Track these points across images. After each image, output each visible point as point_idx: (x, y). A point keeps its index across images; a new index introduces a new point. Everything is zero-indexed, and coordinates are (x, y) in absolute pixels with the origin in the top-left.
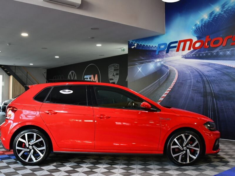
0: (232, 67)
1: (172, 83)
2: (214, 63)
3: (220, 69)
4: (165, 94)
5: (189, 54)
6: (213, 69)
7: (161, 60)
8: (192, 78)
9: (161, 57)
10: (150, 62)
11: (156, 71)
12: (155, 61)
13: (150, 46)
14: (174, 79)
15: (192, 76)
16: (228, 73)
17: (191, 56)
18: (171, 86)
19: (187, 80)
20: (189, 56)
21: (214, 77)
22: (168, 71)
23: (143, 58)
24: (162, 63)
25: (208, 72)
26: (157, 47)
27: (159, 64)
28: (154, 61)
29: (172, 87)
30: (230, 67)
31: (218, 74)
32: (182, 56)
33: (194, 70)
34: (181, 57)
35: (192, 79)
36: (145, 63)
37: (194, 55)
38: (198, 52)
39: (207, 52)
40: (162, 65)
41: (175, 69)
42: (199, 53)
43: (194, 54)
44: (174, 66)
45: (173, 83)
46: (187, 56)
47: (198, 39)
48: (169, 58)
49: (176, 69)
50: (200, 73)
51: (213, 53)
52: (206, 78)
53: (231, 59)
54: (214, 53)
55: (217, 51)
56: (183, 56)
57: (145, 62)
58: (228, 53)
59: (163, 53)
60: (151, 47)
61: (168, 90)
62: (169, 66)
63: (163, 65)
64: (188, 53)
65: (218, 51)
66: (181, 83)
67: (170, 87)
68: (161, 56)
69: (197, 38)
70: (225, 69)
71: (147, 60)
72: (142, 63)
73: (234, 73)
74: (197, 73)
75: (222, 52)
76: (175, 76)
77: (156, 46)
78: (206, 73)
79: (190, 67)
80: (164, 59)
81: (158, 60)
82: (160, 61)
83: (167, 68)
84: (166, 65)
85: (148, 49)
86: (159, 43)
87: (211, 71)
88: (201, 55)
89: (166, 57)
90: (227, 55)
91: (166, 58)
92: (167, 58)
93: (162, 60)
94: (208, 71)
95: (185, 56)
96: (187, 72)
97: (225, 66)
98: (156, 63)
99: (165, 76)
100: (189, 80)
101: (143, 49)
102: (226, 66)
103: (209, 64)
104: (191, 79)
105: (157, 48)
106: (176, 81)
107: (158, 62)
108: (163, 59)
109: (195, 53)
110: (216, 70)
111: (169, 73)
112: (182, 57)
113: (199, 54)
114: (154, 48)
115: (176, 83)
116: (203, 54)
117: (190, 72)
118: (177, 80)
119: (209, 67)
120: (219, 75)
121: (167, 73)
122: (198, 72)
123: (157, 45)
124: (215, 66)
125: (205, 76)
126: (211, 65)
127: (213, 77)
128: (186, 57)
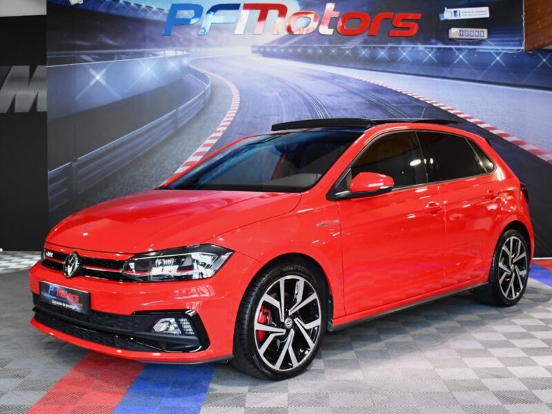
0: (390, 90)
1: (220, 122)
2: (347, 75)
3: (362, 91)
4: (195, 155)
5: (274, 45)
6: (342, 90)
7: (179, 53)
8: (284, 110)
9: (181, 45)
10: (141, 55)
11: (163, 84)
12: (158, 53)
13: (139, 6)
14: (227, 111)
15: (283, 106)
16: (380, 103)
17: (282, 50)
18: (219, 132)
19: (270, 115)
20: (275, 50)
21: (345, 110)
22: (208, 86)
23: (110, 42)
24: (186, 61)
25: (330, 98)
26: (166, 11)
27: (173, 66)
28: (154, 55)
29: (220, 134)
30: (386, 88)
31: (358, 104)
32: (254, 47)
33: (290, 90)
34: (249, 49)
35: (285, 114)
36: (121, 59)
37: (290, 50)
38: (301, 43)
39: (327, 45)
40: (186, 70)
41: (229, 84)
42: (304, 45)
43: (290, 47)
44: (226, 75)
45: (222, 124)
46: (268, 50)
47: (301, 9)
48: (211, 49)
49: (234, 83)
50: (308, 98)
51: (342, 49)
52: (324, 111)
53: (389, 70)
54: (348, 49)
55: (354, 46)
56: (256, 49)
57: (120, 56)
58: (382, 54)
59: (189, 34)
60: (144, 11)
61: (207, 142)
62: (209, 74)
63: (190, 68)
64: (273, 42)
65: (356, 47)
66: (249, 123)
67: (214, 135)
68: (182, 40)
69: (300, 5)
70: (374, 94)
71: (129, 50)
72: (110, 57)
73: (394, 105)
74: (298, 98)
75: (366, 50)
76: (231, 103)
77: (161, 10)
78: (325, 100)
79: (278, 79)
80: (193, 50)
81: (170, 52)
82: (176, 57)
83: (203, 77)
84: (199, 70)
85: (131, 14)
86: (175, 3)
87: (338, 96)
88: (309, 51)
89: (199, 46)
90: (379, 59)
91: (199, 50)
92: (204, 49)
93: (185, 53)
94: (330, 96)
95: (262, 50)
96: (269, 94)
97: (373, 84)
98: (164, 59)
99: (194, 102)
100: (274, 115)
101: (113, 12)
102: (377, 85)
103: (332, 78)
104: (282, 113)
105: (164, 14)
106: (235, 117)
107: (170, 58)
108: (187, 51)
109: (293, 44)
110: (353, 93)
111: (209, 91)
112: (254, 52)
113: (305, 48)
114: (155, 13)
115: (232, 122)
116: (315, 49)
117: (278, 94)
118: (237, 114)
119: (334, 84)
120: (358, 107)
121: (204, 93)
122: (301, 95)
123: (167, 8)
124: (350, 84)
125: (322, 108)
126: (337, 80)
127: (342, 111)
128: (266, 52)
